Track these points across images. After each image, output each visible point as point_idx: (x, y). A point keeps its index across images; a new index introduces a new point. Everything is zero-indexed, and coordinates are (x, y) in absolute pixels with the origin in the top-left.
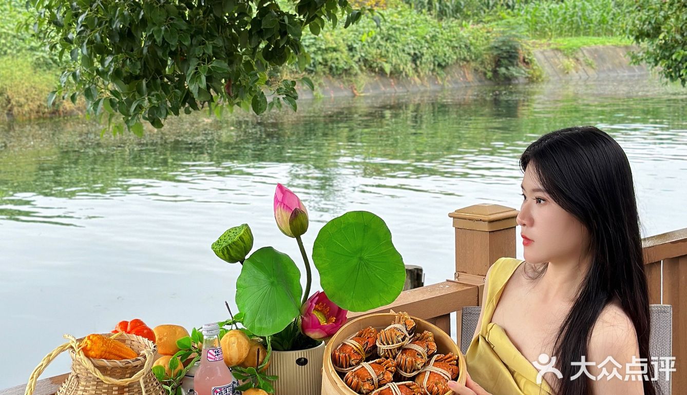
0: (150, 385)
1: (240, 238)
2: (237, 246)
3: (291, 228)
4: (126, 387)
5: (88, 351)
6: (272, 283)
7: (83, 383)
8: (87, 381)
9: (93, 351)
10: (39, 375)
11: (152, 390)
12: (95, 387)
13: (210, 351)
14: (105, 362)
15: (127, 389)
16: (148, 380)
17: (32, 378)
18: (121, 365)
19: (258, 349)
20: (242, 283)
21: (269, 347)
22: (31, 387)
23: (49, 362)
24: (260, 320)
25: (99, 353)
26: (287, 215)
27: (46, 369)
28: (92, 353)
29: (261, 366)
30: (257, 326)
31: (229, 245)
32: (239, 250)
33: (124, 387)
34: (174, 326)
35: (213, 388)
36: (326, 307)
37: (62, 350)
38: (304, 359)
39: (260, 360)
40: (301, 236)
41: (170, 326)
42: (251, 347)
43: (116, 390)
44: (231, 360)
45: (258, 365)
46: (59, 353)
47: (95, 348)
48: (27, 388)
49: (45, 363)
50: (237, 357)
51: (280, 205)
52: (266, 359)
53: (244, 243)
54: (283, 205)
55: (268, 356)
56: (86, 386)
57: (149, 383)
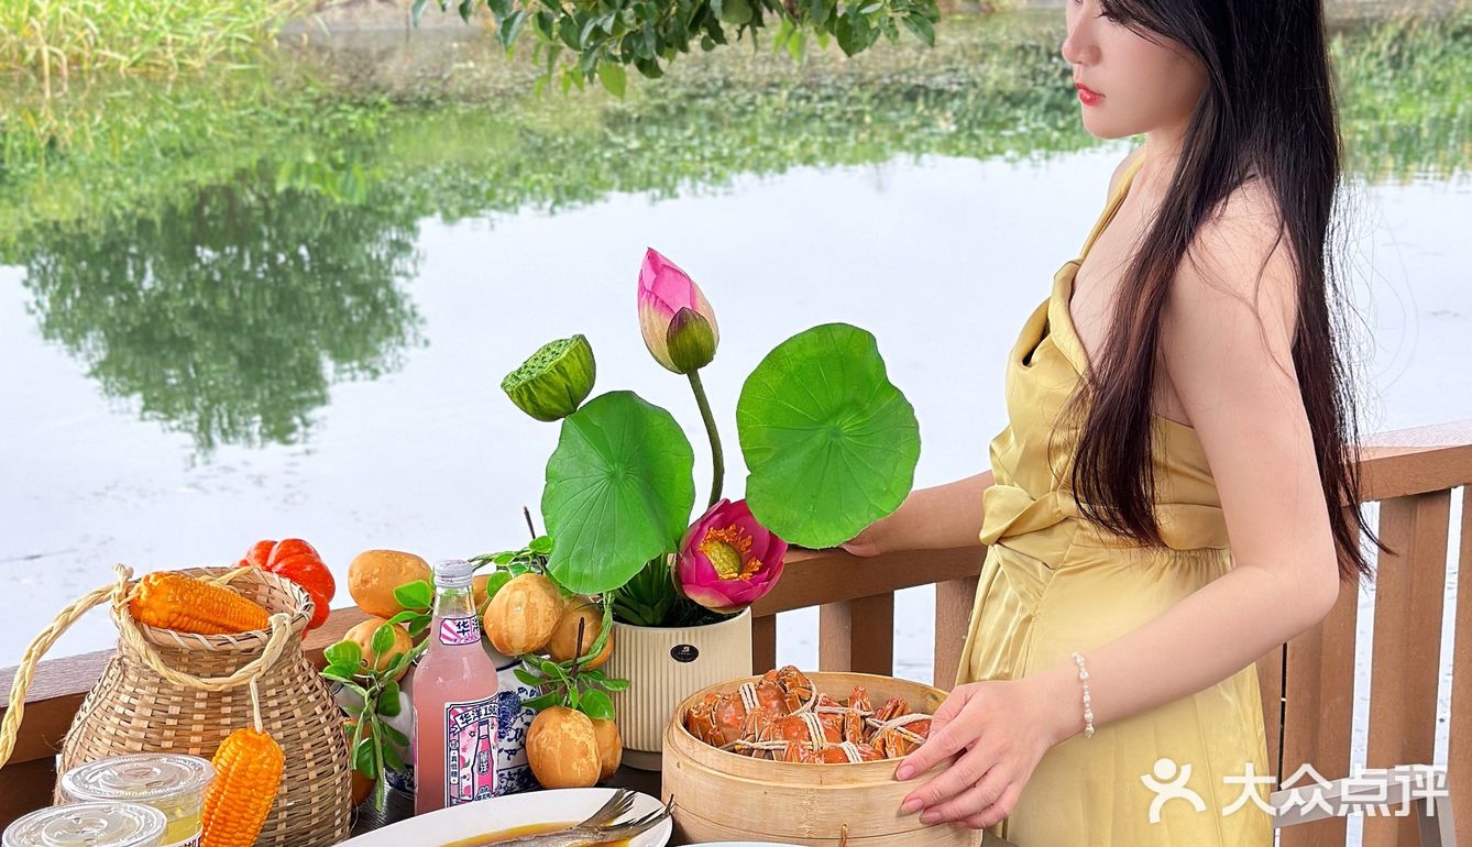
0: (290, 691)
1: (558, 367)
2: (549, 384)
3: (670, 353)
4: (227, 695)
5: (142, 608)
6: (613, 476)
7: (133, 677)
8: (140, 674)
9: (151, 609)
10: (43, 651)
11: (294, 702)
12: (155, 690)
13: (447, 622)
14: (175, 638)
15: (229, 699)
16: (287, 681)
17: (29, 656)
18: (208, 645)
19: (582, 619)
20: (554, 467)
21: (608, 615)
22: (23, 677)
23: (66, 625)
24: (580, 557)
25: (164, 615)
26: (662, 323)
27: (57, 641)
28: (148, 615)
29: (583, 659)
30: (573, 568)
31: (532, 381)
32: (554, 393)
33: (222, 694)
34: (398, 554)
35: (447, 705)
36: (744, 536)
37: (97, 601)
38: (692, 648)
39: (585, 644)
40: (699, 370)
41: (391, 554)
42: (564, 615)
43: (202, 700)
44: (510, 641)
45: (579, 655)
46: (90, 606)
47: (155, 603)
48: (17, 678)
49: (56, 625)
50: (523, 637)
51: (649, 298)
52: (599, 644)
53: (568, 379)
54: (653, 299)
55: (605, 634)
56: (138, 685)
57: (288, 686)
